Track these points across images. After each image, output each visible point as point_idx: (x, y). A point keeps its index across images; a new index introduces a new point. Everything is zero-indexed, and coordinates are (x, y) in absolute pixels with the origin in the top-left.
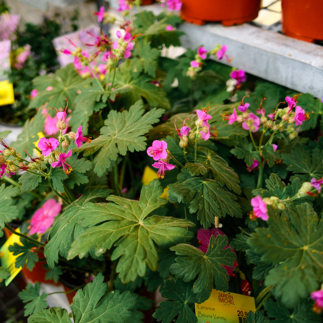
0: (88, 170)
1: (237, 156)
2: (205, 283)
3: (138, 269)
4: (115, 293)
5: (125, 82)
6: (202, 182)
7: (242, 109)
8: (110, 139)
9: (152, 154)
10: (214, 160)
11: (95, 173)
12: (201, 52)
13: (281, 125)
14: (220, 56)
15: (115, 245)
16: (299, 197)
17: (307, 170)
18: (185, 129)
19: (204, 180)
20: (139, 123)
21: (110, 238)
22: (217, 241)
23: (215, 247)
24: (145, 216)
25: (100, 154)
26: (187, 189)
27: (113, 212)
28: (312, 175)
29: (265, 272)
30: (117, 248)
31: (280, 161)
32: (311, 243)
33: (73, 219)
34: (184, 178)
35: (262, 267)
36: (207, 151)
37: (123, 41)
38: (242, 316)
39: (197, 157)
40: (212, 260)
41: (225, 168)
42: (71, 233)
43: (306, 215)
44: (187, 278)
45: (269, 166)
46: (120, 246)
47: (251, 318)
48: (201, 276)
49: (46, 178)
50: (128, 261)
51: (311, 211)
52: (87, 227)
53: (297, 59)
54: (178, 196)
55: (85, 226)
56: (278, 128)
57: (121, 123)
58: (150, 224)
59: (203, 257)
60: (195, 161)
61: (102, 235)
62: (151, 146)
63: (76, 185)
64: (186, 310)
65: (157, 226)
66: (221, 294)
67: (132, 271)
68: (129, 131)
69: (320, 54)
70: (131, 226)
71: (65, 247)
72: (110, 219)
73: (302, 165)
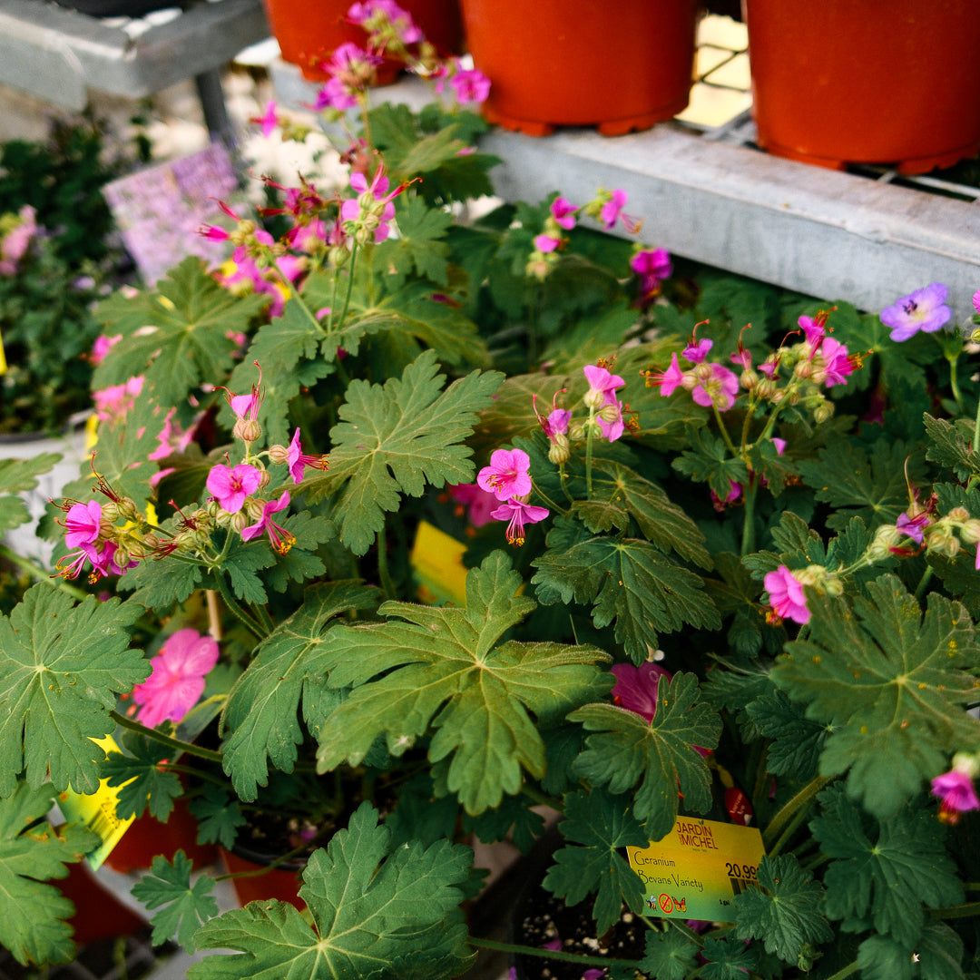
0: (324, 540)
1: (692, 475)
2: (662, 792)
3: (503, 777)
4: (411, 849)
5: (367, 303)
6: (615, 548)
7: (696, 355)
8: (367, 456)
9: (493, 485)
10: (635, 489)
11: (346, 546)
12: (561, 213)
13: (793, 388)
14: (609, 220)
15: (433, 725)
16: (870, 562)
17: (864, 496)
18: (560, 416)
19: (620, 542)
20: (436, 412)
21: (416, 708)
22: (674, 688)
23: (671, 702)
24: (489, 646)
25: (348, 496)
26: (581, 568)
27: (407, 644)
28: (877, 507)
29: (795, 754)
30: (439, 731)
31: (796, 480)
32: (911, 668)
33: (293, 670)
34: (566, 541)
35: (788, 743)
36: (614, 468)
37: (373, 200)
38: (739, 876)
39: (594, 484)
40: (669, 737)
41: (664, 507)
42: (295, 707)
43: (891, 602)
44: (617, 785)
45: (773, 493)
46: (446, 724)
47: (768, 875)
48: (651, 777)
49: (209, 569)
50: (472, 761)
51: (901, 593)
52: (349, 689)
53: (806, 214)
54: (563, 587)
55: (341, 685)
56: (786, 398)
57: (385, 411)
58: (505, 664)
59: (647, 731)
60: (587, 494)
61: (393, 704)
62: (488, 464)
63: (291, 583)
64: (615, 865)
65: (520, 667)
66: (684, 825)
67: (487, 783)
68: (416, 432)
69: (864, 199)
70: (459, 675)
71: (283, 744)
72: (404, 662)
73: (850, 485)
